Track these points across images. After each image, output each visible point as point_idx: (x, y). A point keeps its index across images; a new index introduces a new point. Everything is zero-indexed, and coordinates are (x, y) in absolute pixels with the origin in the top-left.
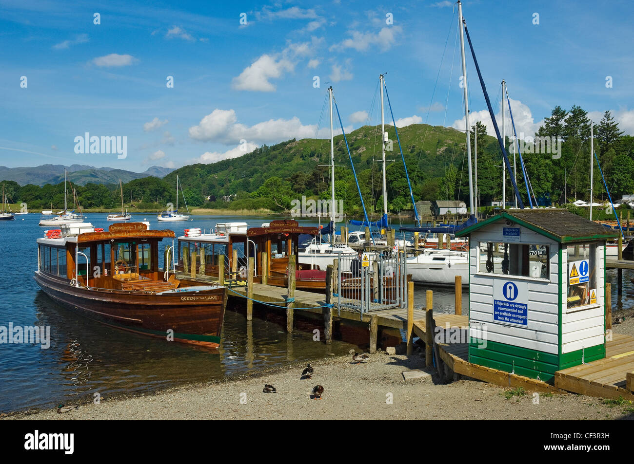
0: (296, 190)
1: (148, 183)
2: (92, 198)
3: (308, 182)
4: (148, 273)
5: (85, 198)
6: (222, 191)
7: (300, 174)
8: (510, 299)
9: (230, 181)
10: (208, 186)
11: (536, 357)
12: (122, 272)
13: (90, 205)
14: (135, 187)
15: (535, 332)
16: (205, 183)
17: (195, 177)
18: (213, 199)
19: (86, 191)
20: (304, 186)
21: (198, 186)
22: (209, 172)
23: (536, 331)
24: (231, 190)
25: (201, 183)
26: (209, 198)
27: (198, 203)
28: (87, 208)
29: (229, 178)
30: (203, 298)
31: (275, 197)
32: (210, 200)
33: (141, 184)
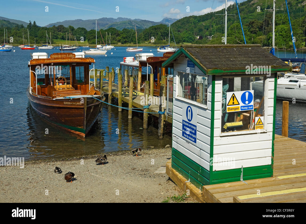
0: (251, 32)
1: (160, 28)
2: (126, 38)
3: (261, 26)
4: (83, 85)
5: (122, 38)
6: (207, 33)
7: (255, 21)
8: (189, 120)
9: (212, 26)
10: (198, 29)
11: (200, 171)
12: (61, 84)
13: (125, 42)
14: (151, 30)
15: (199, 149)
16: (196, 28)
17: (190, 24)
18: (201, 38)
19: (123, 33)
20: (257, 29)
21: (192, 30)
22: (199, 21)
23: (201, 149)
24: (212, 32)
25: (193, 28)
26: (198, 38)
27: (191, 41)
28: (123, 44)
29: (212, 24)
30: (74, 103)
31: (236, 36)
32: (199, 39)
33: (155, 29)
